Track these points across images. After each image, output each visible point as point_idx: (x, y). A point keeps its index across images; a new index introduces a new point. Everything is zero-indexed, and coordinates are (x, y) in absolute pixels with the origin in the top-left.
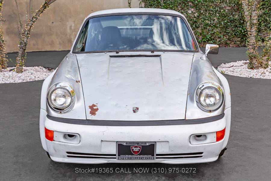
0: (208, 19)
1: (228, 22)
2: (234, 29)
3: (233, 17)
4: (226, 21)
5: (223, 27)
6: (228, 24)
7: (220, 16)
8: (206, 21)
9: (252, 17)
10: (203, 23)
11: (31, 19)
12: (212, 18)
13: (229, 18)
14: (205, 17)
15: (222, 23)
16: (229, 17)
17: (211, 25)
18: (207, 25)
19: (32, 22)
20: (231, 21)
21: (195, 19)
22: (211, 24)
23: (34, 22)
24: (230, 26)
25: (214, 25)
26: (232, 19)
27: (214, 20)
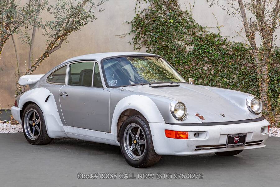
0: (226, 77)
1: (249, 81)
2: (256, 89)
3: (255, 76)
4: (247, 80)
5: (244, 86)
6: (250, 83)
7: (241, 75)
8: (225, 79)
9: (262, 72)
10: (221, 81)
11: (30, 68)
12: (231, 75)
13: (250, 77)
14: (223, 75)
15: (243, 82)
16: (251, 75)
17: (230, 84)
18: (225, 83)
19: (31, 71)
20: (253, 80)
21: (211, 76)
22: (230, 82)
23: (33, 71)
24: (253, 86)
25: (233, 84)
26: (255, 78)
27: (234, 78)
